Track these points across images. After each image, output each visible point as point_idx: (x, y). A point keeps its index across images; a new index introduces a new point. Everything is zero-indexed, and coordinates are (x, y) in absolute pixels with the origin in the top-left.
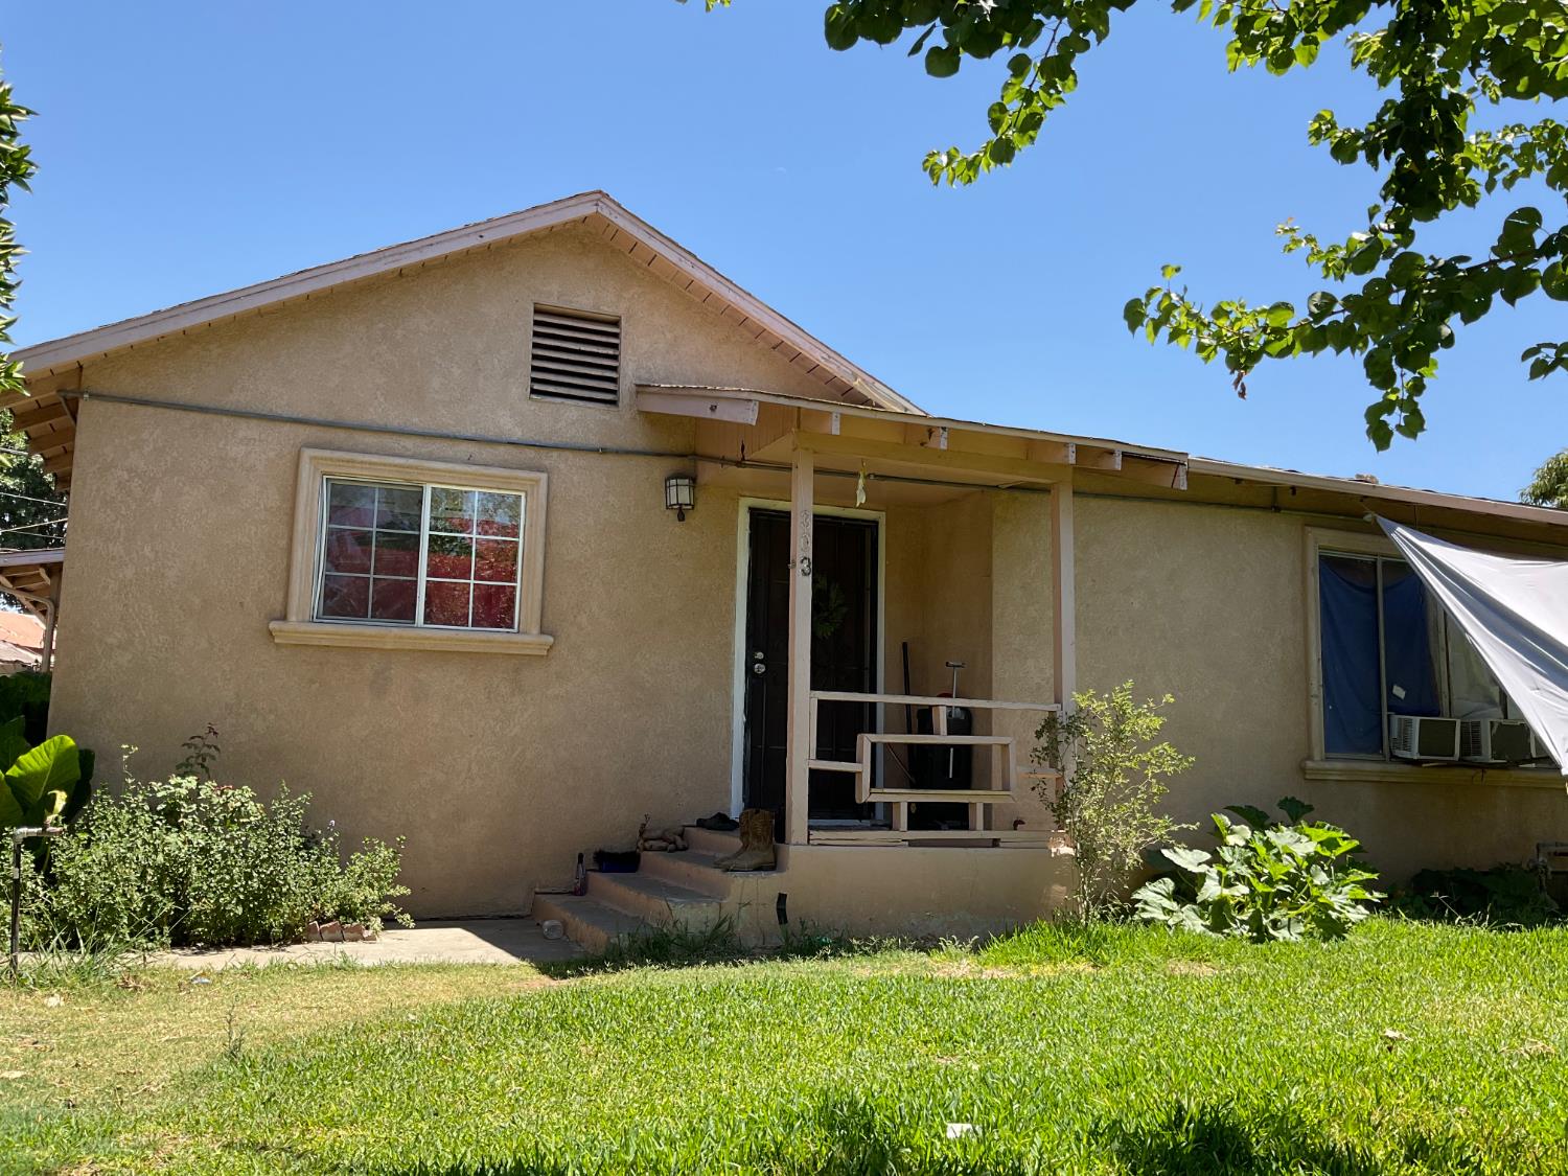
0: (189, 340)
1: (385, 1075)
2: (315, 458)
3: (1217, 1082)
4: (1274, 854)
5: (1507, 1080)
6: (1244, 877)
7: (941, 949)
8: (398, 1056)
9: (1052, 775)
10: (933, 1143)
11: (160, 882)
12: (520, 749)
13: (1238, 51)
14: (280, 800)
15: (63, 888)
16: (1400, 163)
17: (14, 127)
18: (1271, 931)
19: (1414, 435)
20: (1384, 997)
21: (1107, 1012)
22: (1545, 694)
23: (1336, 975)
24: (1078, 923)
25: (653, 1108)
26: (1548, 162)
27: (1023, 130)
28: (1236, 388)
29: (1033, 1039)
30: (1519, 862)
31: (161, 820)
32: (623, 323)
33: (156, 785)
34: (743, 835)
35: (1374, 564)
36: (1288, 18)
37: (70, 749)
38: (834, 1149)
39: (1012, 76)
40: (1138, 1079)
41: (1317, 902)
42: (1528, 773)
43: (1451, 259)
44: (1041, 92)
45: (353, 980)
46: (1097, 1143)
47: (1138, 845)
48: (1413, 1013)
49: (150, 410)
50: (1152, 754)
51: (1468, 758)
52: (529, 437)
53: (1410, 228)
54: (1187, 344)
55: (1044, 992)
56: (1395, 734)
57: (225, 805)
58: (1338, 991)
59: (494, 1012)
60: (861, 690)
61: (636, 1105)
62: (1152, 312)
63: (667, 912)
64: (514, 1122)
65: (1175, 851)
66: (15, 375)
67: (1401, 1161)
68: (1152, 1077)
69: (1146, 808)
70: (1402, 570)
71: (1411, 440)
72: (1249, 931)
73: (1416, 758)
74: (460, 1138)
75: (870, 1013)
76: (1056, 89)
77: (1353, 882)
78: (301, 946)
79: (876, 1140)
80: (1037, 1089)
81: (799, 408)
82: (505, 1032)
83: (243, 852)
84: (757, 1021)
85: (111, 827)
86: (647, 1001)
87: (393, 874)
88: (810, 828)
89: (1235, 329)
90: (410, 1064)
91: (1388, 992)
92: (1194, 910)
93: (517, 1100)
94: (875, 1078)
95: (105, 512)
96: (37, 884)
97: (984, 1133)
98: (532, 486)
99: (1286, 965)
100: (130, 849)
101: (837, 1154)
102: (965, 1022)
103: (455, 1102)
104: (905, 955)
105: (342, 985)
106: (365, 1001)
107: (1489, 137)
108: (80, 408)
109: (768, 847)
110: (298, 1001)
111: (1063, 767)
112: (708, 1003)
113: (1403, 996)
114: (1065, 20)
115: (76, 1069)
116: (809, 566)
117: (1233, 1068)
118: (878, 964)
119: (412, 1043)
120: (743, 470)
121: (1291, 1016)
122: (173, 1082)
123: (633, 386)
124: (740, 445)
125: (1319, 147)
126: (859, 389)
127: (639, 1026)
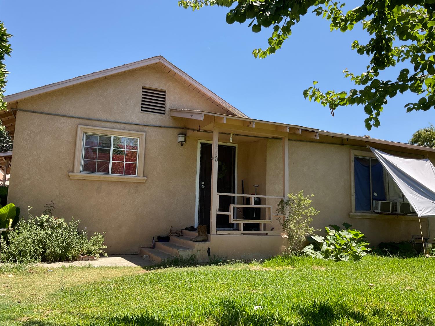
0: (47, 95)
1: (104, 295)
2: (82, 128)
3: (325, 296)
4: (342, 238)
5: (400, 296)
6: (333, 244)
7: (252, 263)
8: (107, 290)
9: (282, 216)
10: (250, 311)
11: (38, 244)
12: (137, 208)
13: (333, 26)
14: (72, 222)
15: (12, 245)
16: (375, 55)
17: (7, 40)
18: (340, 258)
19: (377, 127)
21: (296, 279)
22: (414, 195)
23: (357, 270)
24: (289, 256)
25: (176, 303)
26: (413, 55)
27: (278, 45)
28: (332, 113)
29: (277, 286)
30: (407, 240)
31: (39, 227)
32: (167, 92)
33: (37, 218)
34: (199, 232)
35: (369, 159)
36: (346, 18)
37: (14, 207)
38: (225, 312)
39: (274, 31)
40: (304, 295)
41: (353, 251)
42: (410, 216)
43: (387, 81)
44: (282, 35)
45: (92, 271)
46: (293, 310)
47: (305, 235)
48: (377, 279)
49: (36, 114)
50: (309, 210)
51: (394, 212)
52: (141, 123)
53: (378, 71)
54: (319, 102)
55: (279, 274)
56: (374, 205)
57: (56, 223)
58: (357, 274)
59: (132, 279)
60: (230, 193)
61: (172, 302)
62: (310, 93)
63: (178, 253)
64: (139, 306)
65: (315, 237)
66: (5, 106)
67: (372, 315)
68: (308, 295)
69: (307, 225)
70: (376, 161)
71: (377, 128)
72: (335, 258)
73: (379, 212)
74: (125, 310)
75: (233, 279)
76: (286, 34)
77: (362, 245)
78: (77, 262)
79: (236, 310)
80: (278, 297)
81: (215, 116)
82: (135, 284)
83: (61, 236)
84: (203, 281)
85: (25, 229)
86: (173, 276)
87: (102, 242)
88: (217, 230)
89: (332, 98)
90: (110, 292)
91: (371, 274)
92: (320, 253)
93: (140, 301)
94: (235, 295)
95: (24, 142)
96: (4, 244)
97: (264, 308)
98: (141, 136)
99: (344, 267)
100: (30, 235)
101: (226, 313)
102: (259, 281)
103: (123, 301)
104: (242, 264)
105: (89, 272)
106: (96, 276)
107: (398, 48)
108: (17, 114)
109: (205, 235)
110: (77, 276)
111: (285, 214)
112: (189, 276)
113: (375, 275)
114: (288, 17)
115: (19, 293)
116: (217, 159)
117: (329, 292)
118: (235, 267)
119: (110, 286)
120: (199, 133)
121: (345, 280)
122: (46, 297)
123: (169, 109)
124: (199, 126)
125: (354, 50)
126: (231, 111)
127: (171, 282)
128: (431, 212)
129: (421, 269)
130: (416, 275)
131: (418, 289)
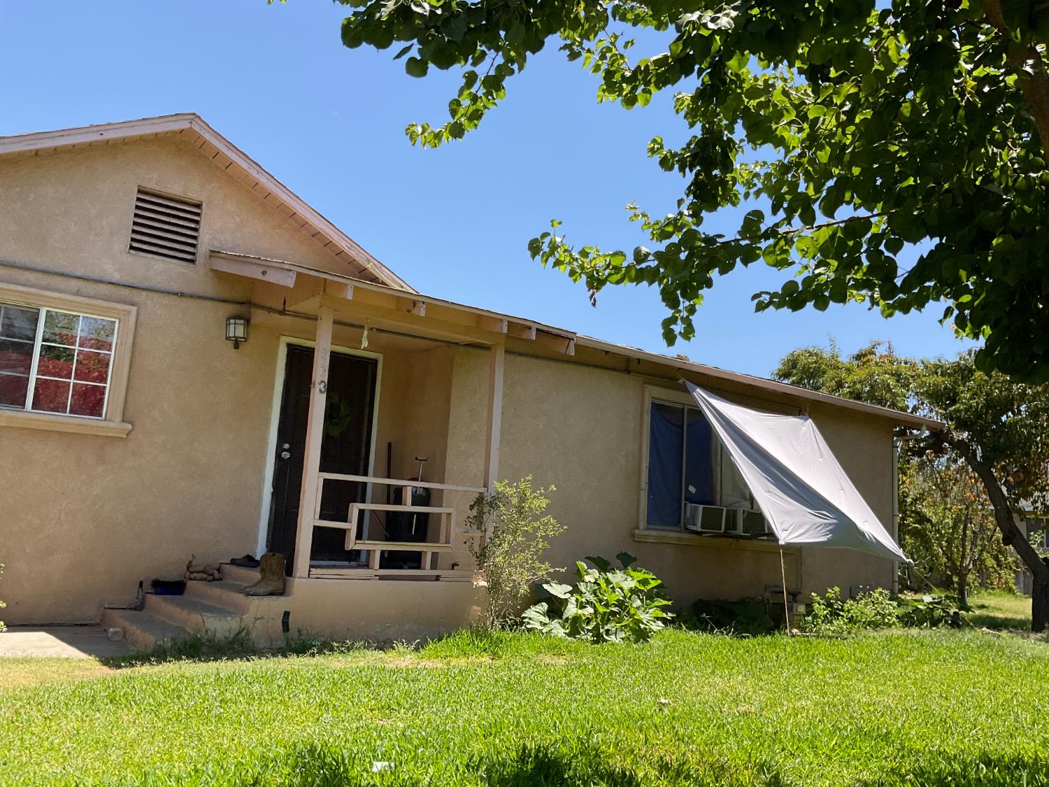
3: (552, 731)
4: (611, 588)
5: (723, 728)
6: (591, 602)
7: (394, 648)
9: (478, 534)
10: (362, 775)
12: (100, 504)
13: (604, 91)
16: (697, 175)
18: (605, 636)
19: (688, 339)
20: (664, 678)
21: (494, 688)
22: (774, 495)
23: (638, 664)
24: (486, 631)
25: (171, 757)
27: (470, 119)
28: (591, 300)
29: (443, 707)
30: (753, 596)
32: (204, 206)
34: (262, 571)
35: (683, 409)
36: (634, 74)
38: (294, 780)
39: (466, 83)
40: (504, 730)
41: (634, 618)
42: (761, 542)
43: (714, 236)
44: (483, 97)
46: (469, 771)
47: (528, 580)
48: (678, 688)
50: (541, 523)
51: (729, 532)
52: (126, 280)
53: (701, 215)
54: (564, 270)
55: (456, 676)
56: (688, 515)
58: (637, 674)
59: (61, 692)
60: (357, 474)
61: (159, 755)
62: (545, 248)
63: (202, 624)
64: (64, 769)
65: (551, 585)
68: (513, 729)
69: (535, 557)
70: (698, 414)
71: (688, 342)
72: (592, 636)
73: (699, 530)
74: (21, 781)
75: (337, 692)
76: (492, 96)
77: (655, 606)
79: (324, 773)
80: (438, 738)
81: (326, 279)
82: (67, 706)
84: (257, 697)
86: (177, 685)
88: (311, 566)
89: (592, 264)
91: (667, 675)
92: (559, 623)
93: (69, 753)
94: (332, 734)
97: (398, 768)
98: (125, 315)
99: (610, 658)
102: (401, 696)
103: (21, 755)
104: (369, 653)
107: (747, 167)
109: (279, 579)
111: (485, 529)
112: (223, 685)
113: (675, 678)
114: (500, 53)
116: (324, 387)
118: (350, 659)
120: (284, 318)
121: (607, 690)
123: (208, 251)
124: (283, 301)
125: (653, 159)
126: (371, 270)
127: (169, 702)
128: (806, 536)
129: (775, 664)
130: (764, 677)
131: (763, 710)
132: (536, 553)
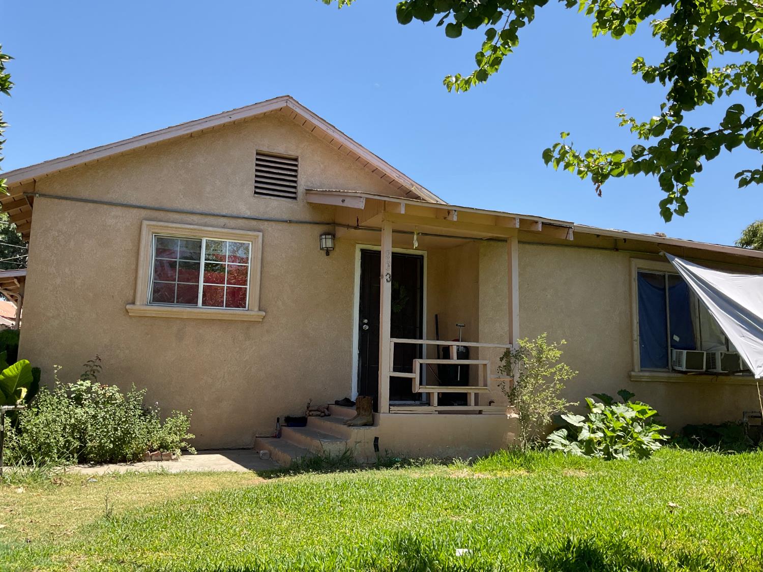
0: (87, 166)
1: (182, 526)
2: (149, 225)
3: (587, 528)
4: (616, 417)
5: (727, 527)
6: (601, 428)
7: (453, 464)
8: (188, 517)
9: (508, 379)
10: (449, 558)
11: (73, 432)
12: (248, 367)
13: (597, 27)
14: (131, 392)
15: (25, 435)
16: (676, 83)
17: (3, 65)
18: (614, 455)
19: (683, 215)
20: (669, 486)
21: (534, 494)
22: (748, 339)
23: (645, 476)
24: (520, 451)
25: (313, 543)
26: (748, 82)
27: (492, 65)
28: (597, 191)
29: (498, 508)
30: (734, 421)
31: (73, 402)
32: (299, 159)
33: (71, 385)
34: (358, 409)
35: (664, 276)
36: (621, 11)
37: (28, 366)
38: (401, 561)
39: (487, 39)
40: (549, 527)
41: (636, 440)
42: (739, 378)
43: (700, 129)
44: (501, 46)
45: (166, 479)
46: (529, 558)
47: (549, 413)
48: (682, 494)
49: (69, 202)
50: (557, 369)
51: (710, 370)
52: (253, 215)
53: (681, 114)
54: (573, 170)
55: (503, 485)
56: (674, 359)
57: (105, 394)
58: (646, 484)
59: (235, 495)
60: (415, 338)
61: (304, 540)
62: (556, 155)
63: (320, 446)
64: (245, 549)
65: (567, 416)
66: (3, 185)
67: (676, 566)
68: (556, 526)
69: (553, 395)
70: (678, 279)
71: (682, 217)
72: (604, 455)
73: (684, 370)
74: (219, 557)
75: (419, 495)
76: (508, 45)
77: (654, 431)
78: (141, 463)
79: (421, 557)
80: (500, 532)
81: (385, 201)
82: (241, 505)
83: (113, 417)
84: (364, 499)
85: (49, 405)
86: (310, 490)
87: (186, 428)
88: (390, 405)
89: (596, 163)
90: (194, 521)
91: (671, 484)
92: (577, 444)
93: (247, 538)
94: (421, 527)
95: (46, 251)
96: (12, 433)
97: (474, 553)
98: (255, 238)
99: (621, 471)
100: (58, 416)
101: (402, 564)
102: (465, 499)
103: (216, 539)
104: (436, 467)
105: (162, 482)
106: (173, 490)
107: (719, 70)
108: (34, 201)
109: (369, 415)
110: (140, 490)
111: (513, 375)
112: (340, 490)
113: (678, 486)
114: (513, 11)
115: (31, 524)
116: (389, 278)
117: (595, 521)
118: (423, 471)
119: (195, 510)
120: (358, 232)
121: (624, 496)
122: (78, 530)
123: (304, 190)
124: (356, 219)
125: (637, 75)
126: (414, 192)
127: (306, 502)
130: (754, 485)
131: (759, 512)
132: (554, 392)
